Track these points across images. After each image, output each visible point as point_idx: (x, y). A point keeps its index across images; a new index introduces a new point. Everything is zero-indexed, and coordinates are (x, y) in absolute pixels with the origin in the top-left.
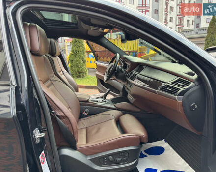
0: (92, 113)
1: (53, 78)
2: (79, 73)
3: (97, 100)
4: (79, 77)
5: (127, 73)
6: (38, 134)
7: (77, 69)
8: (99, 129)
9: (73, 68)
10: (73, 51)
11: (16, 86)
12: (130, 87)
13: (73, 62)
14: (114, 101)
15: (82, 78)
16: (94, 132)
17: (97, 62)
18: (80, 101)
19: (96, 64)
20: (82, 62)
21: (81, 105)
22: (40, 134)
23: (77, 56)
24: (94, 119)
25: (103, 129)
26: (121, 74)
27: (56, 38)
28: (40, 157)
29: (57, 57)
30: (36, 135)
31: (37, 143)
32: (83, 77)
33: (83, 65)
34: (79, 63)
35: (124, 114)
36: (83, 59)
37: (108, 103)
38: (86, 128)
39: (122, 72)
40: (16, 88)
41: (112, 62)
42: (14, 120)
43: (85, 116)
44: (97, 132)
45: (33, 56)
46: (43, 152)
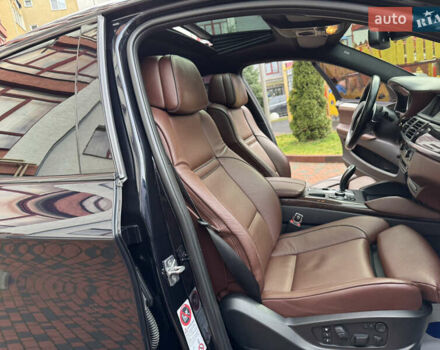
0: (310, 223)
1: (221, 154)
2: (312, 130)
3: (325, 192)
4: (311, 138)
5: (404, 123)
6: (172, 268)
7: (305, 123)
8: (323, 259)
9: (299, 122)
10: (296, 86)
11: (125, 179)
12: (407, 156)
13: (298, 107)
14: (368, 193)
15: (318, 141)
16: (311, 264)
17: (338, 103)
18: (281, 197)
19: (337, 107)
20: (317, 106)
21: (282, 203)
22: (176, 267)
23: (305, 95)
24: (315, 235)
25: (334, 261)
26: (387, 126)
27: (237, 70)
28: (179, 312)
29: (244, 107)
30: (167, 269)
31: (171, 285)
32: (322, 136)
33: (320, 112)
34: (311, 109)
35: (391, 225)
36: (318, 98)
37: (350, 199)
38: (297, 255)
39: (391, 119)
40: (124, 184)
41: (363, 99)
42: (118, 244)
43: (295, 229)
44: (318, 266)
45: (171, 119)
46: (187, 302)
